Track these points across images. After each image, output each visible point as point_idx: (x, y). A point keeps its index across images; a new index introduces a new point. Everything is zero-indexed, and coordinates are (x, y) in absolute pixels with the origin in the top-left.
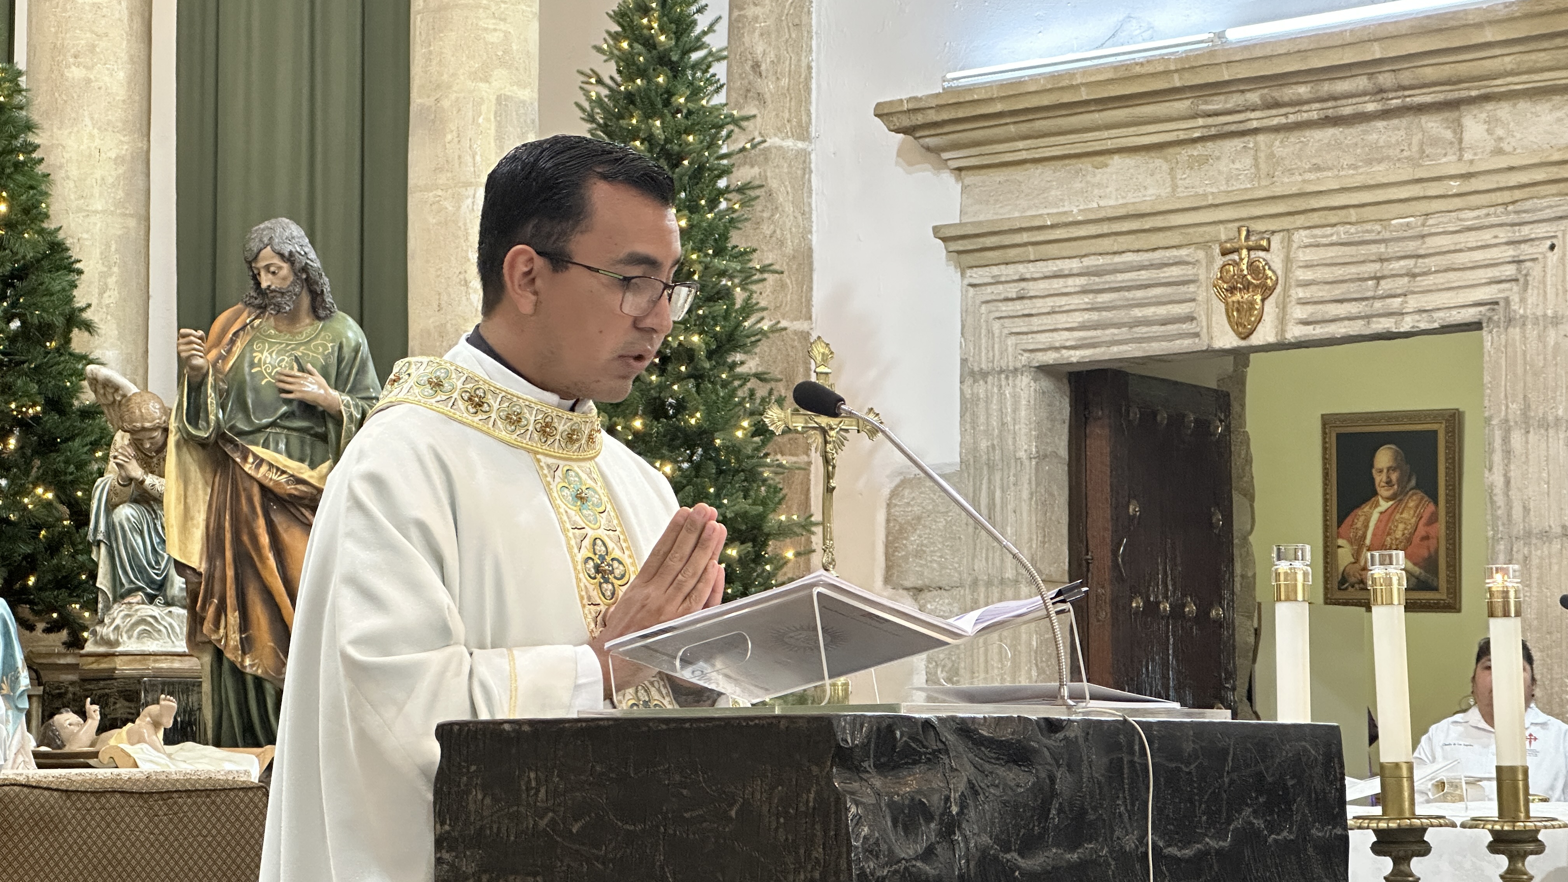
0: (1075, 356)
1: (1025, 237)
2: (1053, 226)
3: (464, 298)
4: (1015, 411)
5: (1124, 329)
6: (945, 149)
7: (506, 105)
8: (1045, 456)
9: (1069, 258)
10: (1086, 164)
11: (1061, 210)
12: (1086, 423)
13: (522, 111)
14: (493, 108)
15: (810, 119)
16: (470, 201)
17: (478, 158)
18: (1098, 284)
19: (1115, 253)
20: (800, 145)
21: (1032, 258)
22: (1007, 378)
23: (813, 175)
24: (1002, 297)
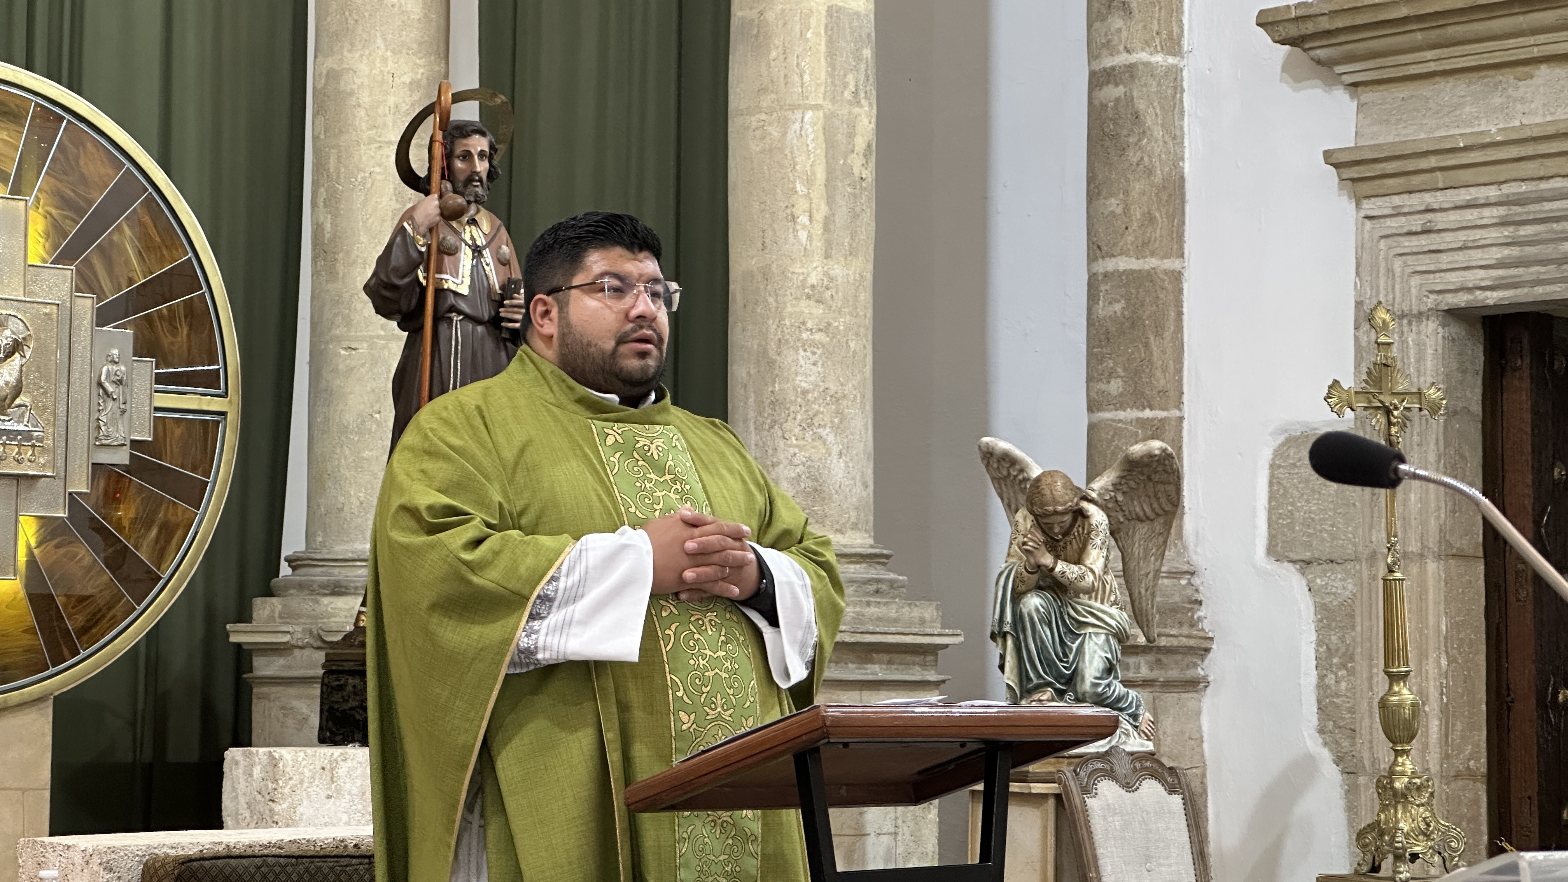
0: (1492, 298)
1: (1433, 162)
2: (1466, 149)
3: (791, 236)
4: (1418, 361)
5: (1552, 267)
6: (1338, 63)
7: (838, 17)
8: (1455, 413)
9: (1485, 185)
10: (1507, 76)
11: (1476, 129)
12: (1502, 376)
13: (856, 24)
14: (824, 21)
15: (1182, 31)
16: (797, 126)
17: (806, 77)
18: (1520, 214)
19: (1541, 179)
20: (1171, 60)
21: (1441, 185)
22: (1410, 323)
23: (1185, 95)
24: (1405, 230)
